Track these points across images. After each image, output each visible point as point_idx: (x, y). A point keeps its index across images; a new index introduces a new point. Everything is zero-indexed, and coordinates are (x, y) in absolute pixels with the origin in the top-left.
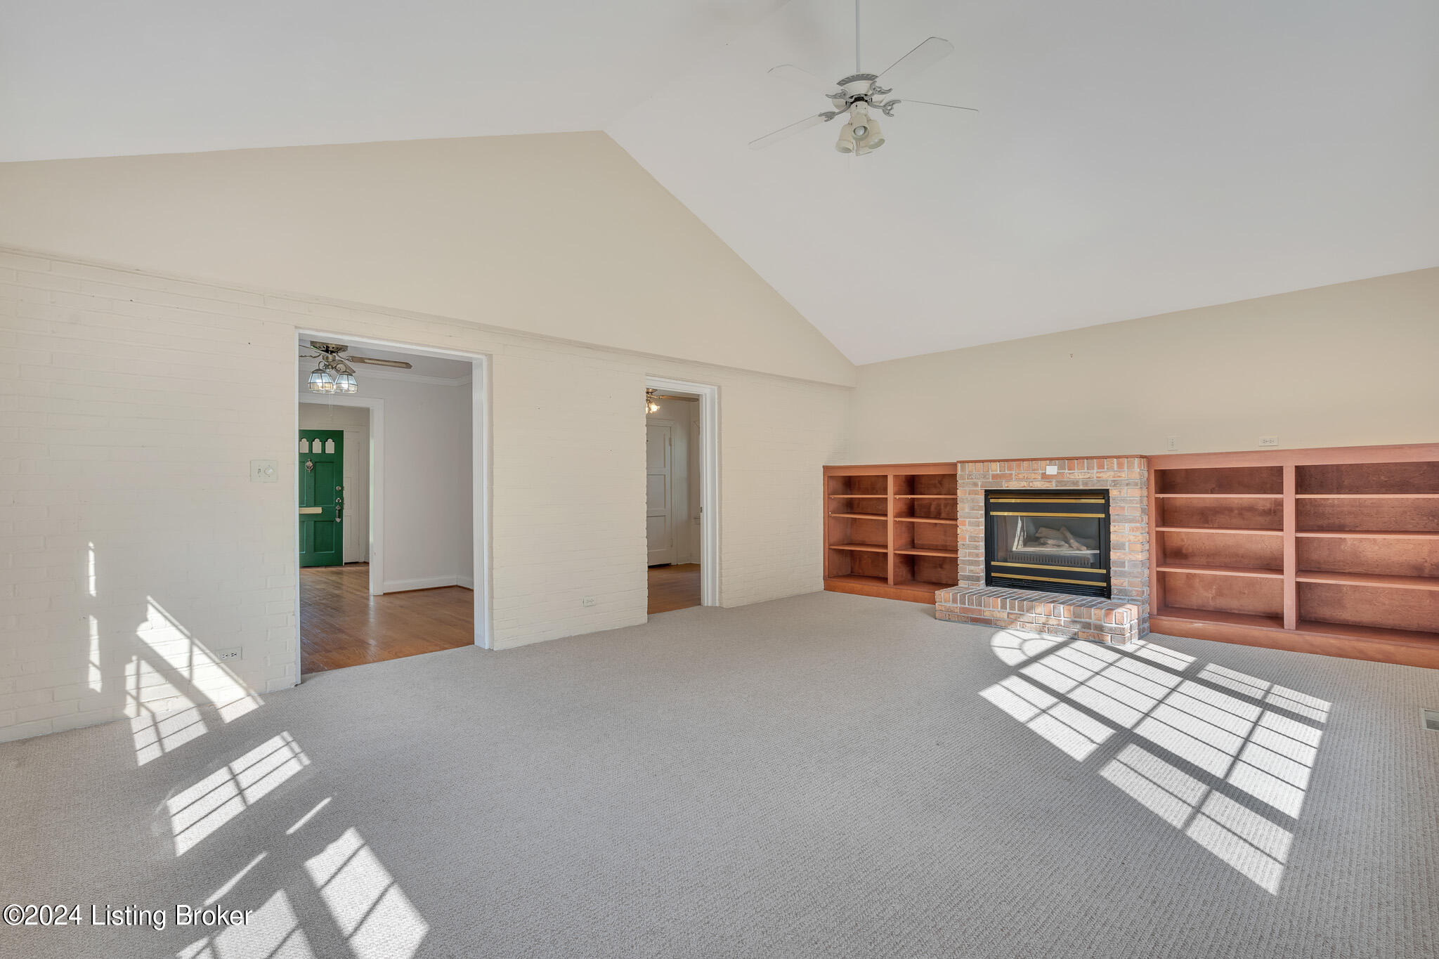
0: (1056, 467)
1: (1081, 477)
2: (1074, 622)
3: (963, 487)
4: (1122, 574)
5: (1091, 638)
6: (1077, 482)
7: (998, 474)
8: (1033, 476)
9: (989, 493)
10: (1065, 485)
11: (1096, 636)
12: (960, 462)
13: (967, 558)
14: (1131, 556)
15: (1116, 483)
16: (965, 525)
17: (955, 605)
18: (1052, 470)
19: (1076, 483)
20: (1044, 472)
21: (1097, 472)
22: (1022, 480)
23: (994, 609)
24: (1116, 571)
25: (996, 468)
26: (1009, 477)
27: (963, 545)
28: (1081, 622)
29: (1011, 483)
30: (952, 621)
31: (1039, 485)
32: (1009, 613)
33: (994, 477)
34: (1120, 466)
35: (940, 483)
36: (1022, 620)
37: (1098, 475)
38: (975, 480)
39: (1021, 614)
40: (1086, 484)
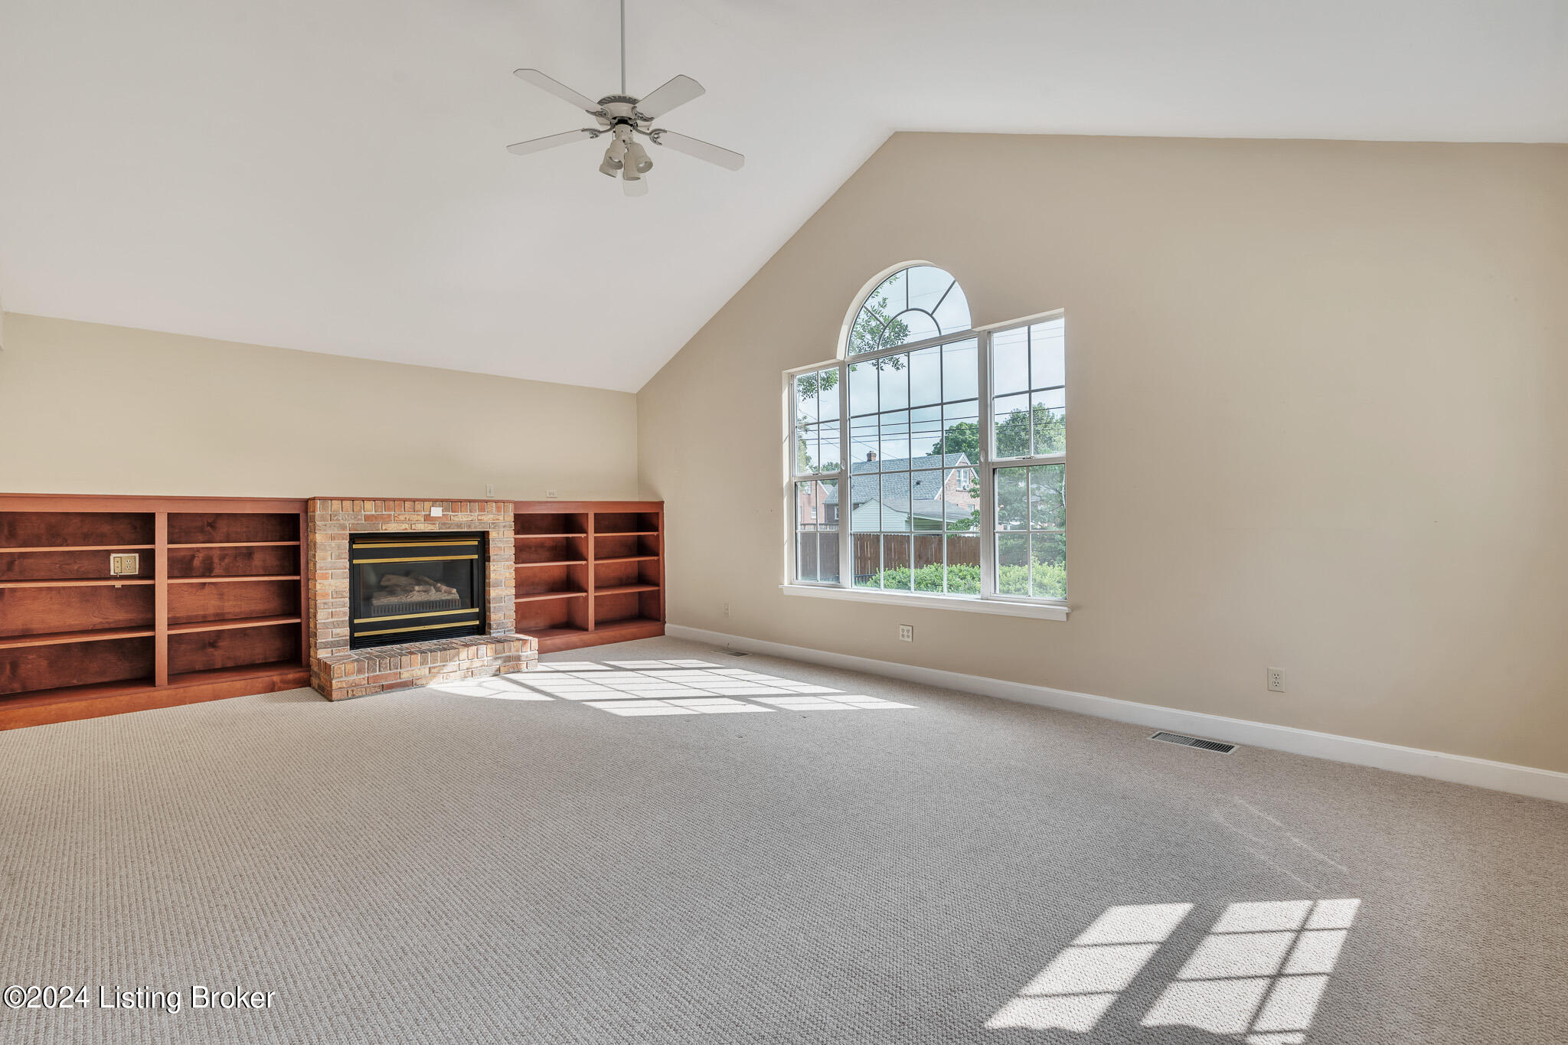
0: (441, 508)
1: (465, 519)
2: (496, 659)
3: (325, 530)
4: (500, 609)
5: (511, 670)
6: (461, 524)
7: (373, 515)
8: (415, 517)
9: (354, 538)
10: (449, 528)
11: (515, 666)
12: (320, 499)
13: (331, 620)
14: (507, 592)
15: (495, 525)
16: (327, 578)
17: (362, 676)
18: (437, 512)
19: (459, 525)
20: (427, 513)
21: (478, 515)
22: (403, 522)
23: (412, 668)
24: (495, 607)
25: (370, 508)
26: (387, 519)
27: (325, 603)
28: (501, 658)
29: (389, 525)
30: (357, 697)
31: (422, 527)
32: (430, 668)
33: (367, 518)
34: (498, 509)
35: (212, 525)
36: (445, 671)
37: (480, 518)
38: (342, 522)
39: (444, 666)
40: (469, 527)
